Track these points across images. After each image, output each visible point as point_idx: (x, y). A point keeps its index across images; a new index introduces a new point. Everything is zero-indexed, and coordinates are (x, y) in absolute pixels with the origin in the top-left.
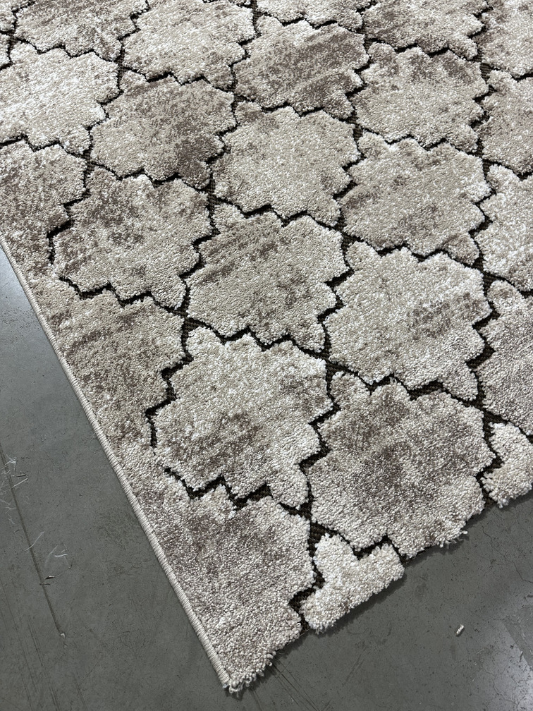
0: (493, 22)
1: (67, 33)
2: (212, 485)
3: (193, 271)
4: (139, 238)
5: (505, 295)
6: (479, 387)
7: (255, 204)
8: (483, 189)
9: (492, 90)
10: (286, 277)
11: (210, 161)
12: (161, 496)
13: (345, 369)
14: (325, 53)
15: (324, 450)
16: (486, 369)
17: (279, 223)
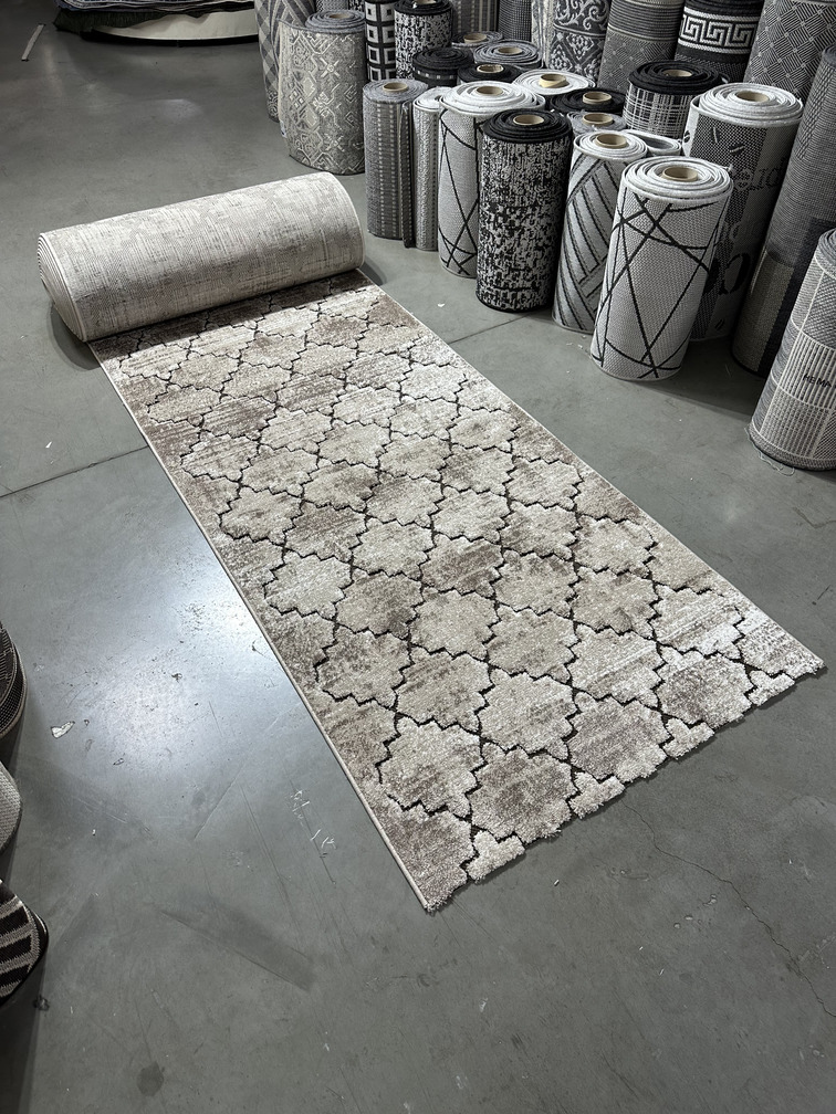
0: (582, 537)
1: (319, 545)
2: (415, 804)
3: (399, 685)
4: (367, 667)
5: (585, 700)
6: (569, 752)
7: (435, 647)
8: (573, 639)
9: (580, 579)
10: (455, 689)
11: (408, 622)
12: (387, 809)
13: (491, 741)
14: (477, 557)
15: (479, 786)
16: (572, 742)
17: (450, 658)
